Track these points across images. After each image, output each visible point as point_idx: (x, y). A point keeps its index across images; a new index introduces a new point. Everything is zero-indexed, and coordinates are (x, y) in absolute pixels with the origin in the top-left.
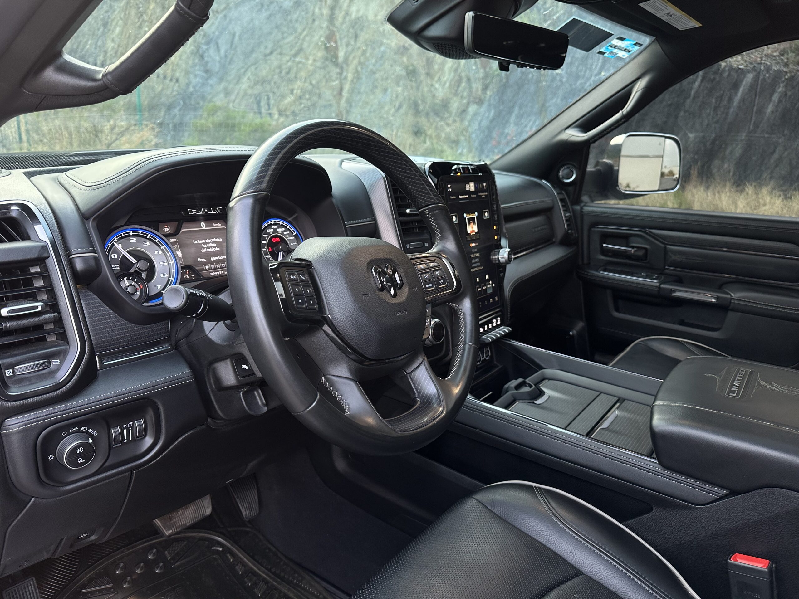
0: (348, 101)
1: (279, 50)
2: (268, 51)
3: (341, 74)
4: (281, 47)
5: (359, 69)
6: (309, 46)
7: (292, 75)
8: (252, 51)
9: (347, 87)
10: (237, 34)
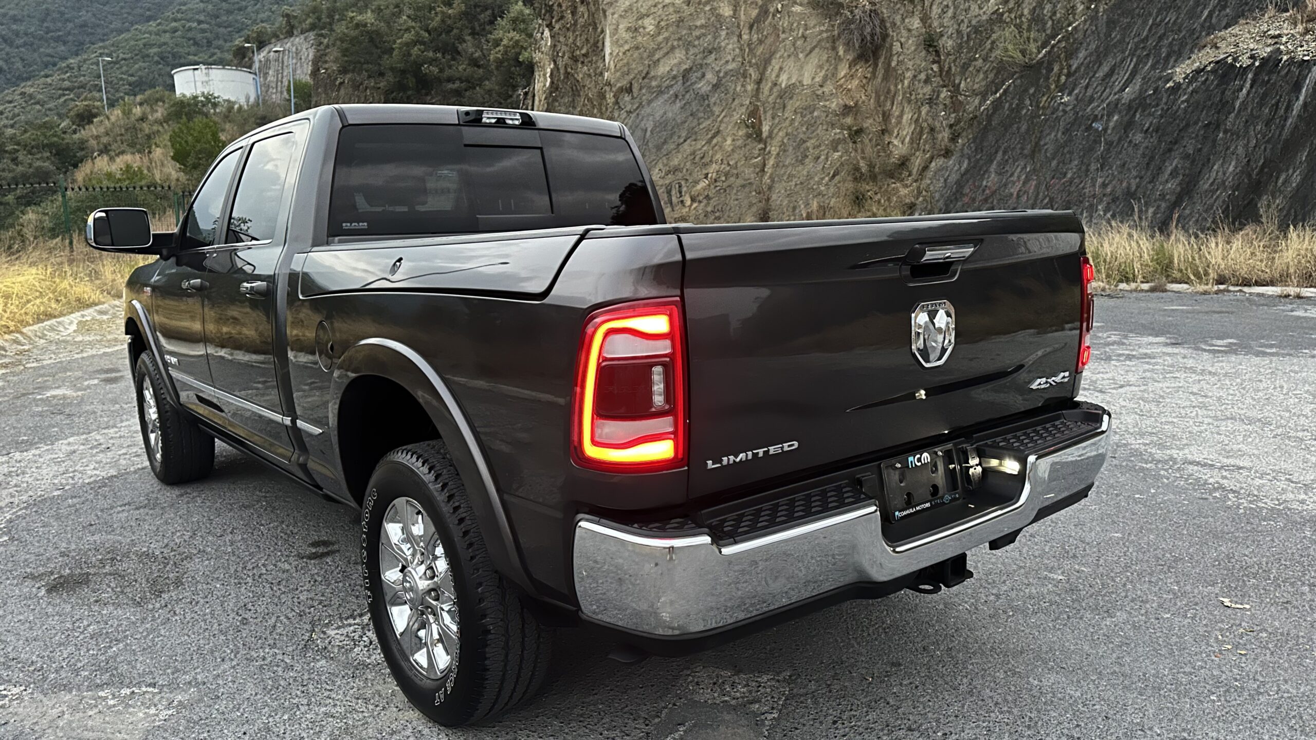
0: (771, 178)
1: (694, 137)
2: (682, 140)
3: (764, 149)
4: (696, 133)
5: (785, 141)
6: (727, 128)
7: (705, 160)
8: (665, 142)
9: (771, 162)
10: (649, 129)
